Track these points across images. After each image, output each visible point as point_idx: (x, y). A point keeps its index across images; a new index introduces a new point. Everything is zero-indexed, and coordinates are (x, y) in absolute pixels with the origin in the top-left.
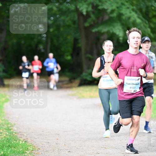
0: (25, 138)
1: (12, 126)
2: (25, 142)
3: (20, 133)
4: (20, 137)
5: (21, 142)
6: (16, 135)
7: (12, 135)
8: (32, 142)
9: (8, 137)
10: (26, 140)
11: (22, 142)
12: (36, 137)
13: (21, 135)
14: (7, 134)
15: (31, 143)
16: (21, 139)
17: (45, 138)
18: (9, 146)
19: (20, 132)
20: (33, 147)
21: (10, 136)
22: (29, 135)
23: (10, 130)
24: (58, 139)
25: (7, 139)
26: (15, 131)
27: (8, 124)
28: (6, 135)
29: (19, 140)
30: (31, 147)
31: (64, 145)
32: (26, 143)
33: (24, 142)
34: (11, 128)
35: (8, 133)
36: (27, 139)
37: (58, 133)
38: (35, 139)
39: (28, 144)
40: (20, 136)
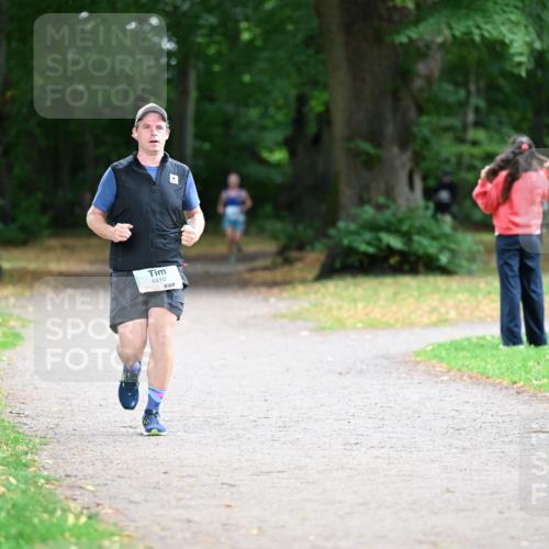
0: (87, 499)
1: (33, 450)
2: (90, 517)
3: (68, 481)
4: (66, 498)
5: (71, 519)
6: (48, 486)
7: (32, 489)
8: (120, 517)
9: (17, 497)
10: (94, 510)
11: (77, 517)
12: (137, 497)
13: (72, 487)
14: (11, 484)
15: (115, 524)
16: (73, 505)
17: (173, 502)
18: (21, 535)
19: (67, 476)
20: (126, 540)
21: (24, 492)
22: (104, 489)
23: (26, 466)
24: (229, 506)
25: (13, 506)
26: (46, 473)
27: (16, 441)
28: (8, 489)
29: (65, 510)
30: (116, 538)
31: (255, 532)
32: (93, 522)
33: (83, 519)
34: (29, 457)
35: (18, 480)
36: (98, 505)
37: (232, 483)
38: (132, 506)
39: (101, 527)
40: (68, 493)
